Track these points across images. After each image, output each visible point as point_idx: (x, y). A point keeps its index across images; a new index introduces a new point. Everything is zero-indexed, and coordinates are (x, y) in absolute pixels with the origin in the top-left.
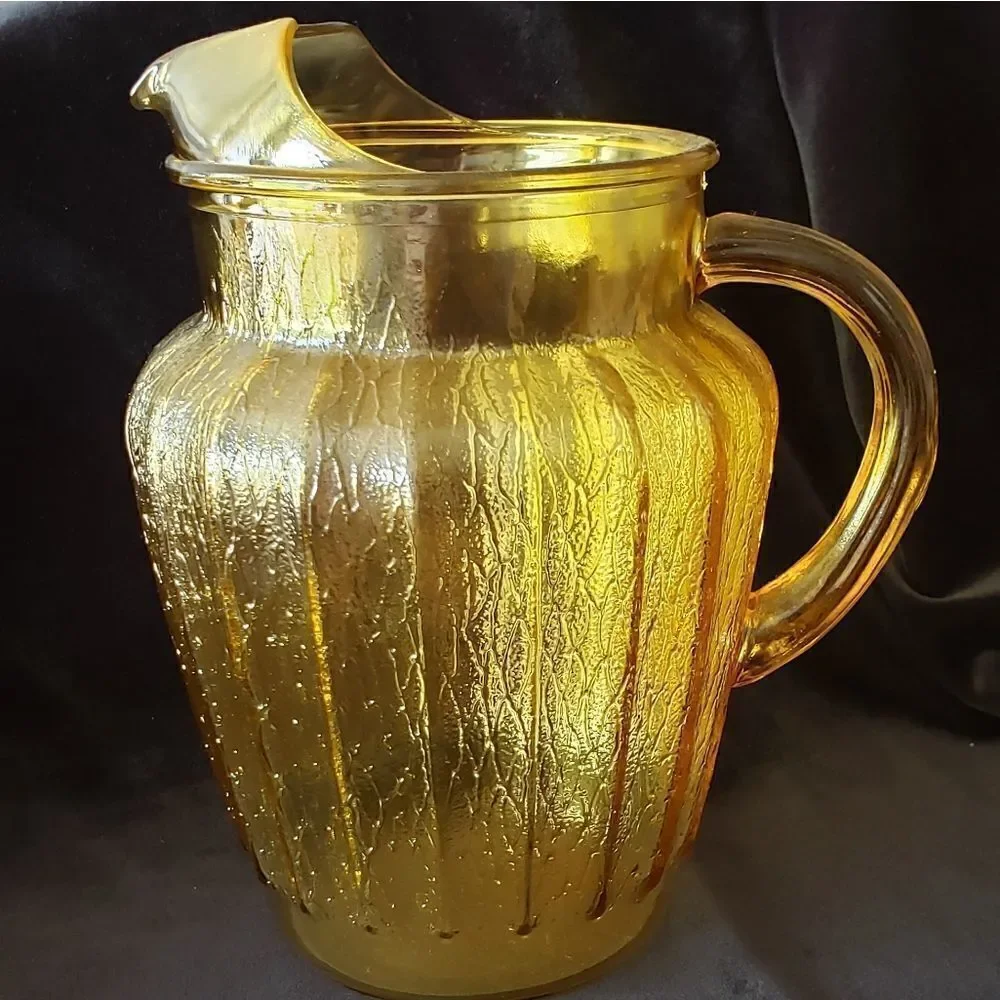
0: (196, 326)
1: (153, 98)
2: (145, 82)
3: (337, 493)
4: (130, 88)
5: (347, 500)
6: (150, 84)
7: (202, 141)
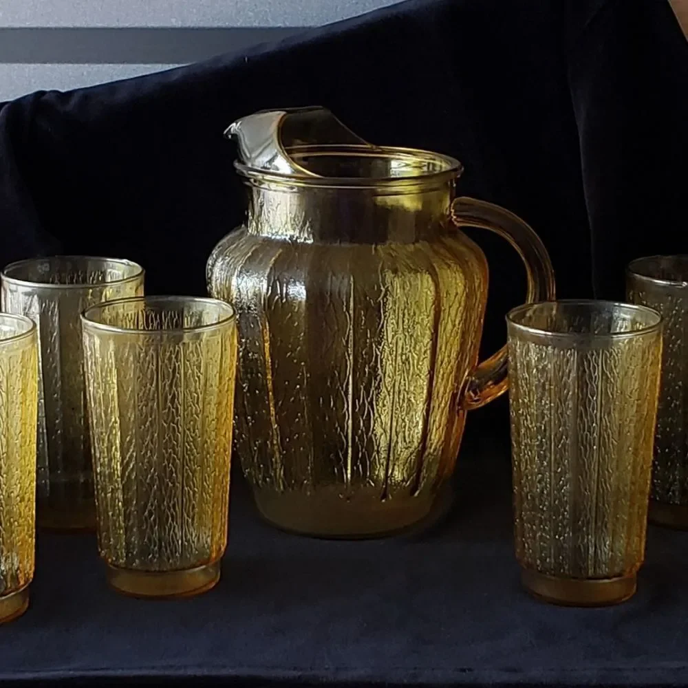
0: (239, 229)
1: (233, 135)
2: (230, 129)
3: (277, 295)
4: (224, 131)
5: (281, 298)
6: (232, 129)
7: (248, 155)
